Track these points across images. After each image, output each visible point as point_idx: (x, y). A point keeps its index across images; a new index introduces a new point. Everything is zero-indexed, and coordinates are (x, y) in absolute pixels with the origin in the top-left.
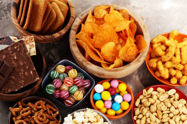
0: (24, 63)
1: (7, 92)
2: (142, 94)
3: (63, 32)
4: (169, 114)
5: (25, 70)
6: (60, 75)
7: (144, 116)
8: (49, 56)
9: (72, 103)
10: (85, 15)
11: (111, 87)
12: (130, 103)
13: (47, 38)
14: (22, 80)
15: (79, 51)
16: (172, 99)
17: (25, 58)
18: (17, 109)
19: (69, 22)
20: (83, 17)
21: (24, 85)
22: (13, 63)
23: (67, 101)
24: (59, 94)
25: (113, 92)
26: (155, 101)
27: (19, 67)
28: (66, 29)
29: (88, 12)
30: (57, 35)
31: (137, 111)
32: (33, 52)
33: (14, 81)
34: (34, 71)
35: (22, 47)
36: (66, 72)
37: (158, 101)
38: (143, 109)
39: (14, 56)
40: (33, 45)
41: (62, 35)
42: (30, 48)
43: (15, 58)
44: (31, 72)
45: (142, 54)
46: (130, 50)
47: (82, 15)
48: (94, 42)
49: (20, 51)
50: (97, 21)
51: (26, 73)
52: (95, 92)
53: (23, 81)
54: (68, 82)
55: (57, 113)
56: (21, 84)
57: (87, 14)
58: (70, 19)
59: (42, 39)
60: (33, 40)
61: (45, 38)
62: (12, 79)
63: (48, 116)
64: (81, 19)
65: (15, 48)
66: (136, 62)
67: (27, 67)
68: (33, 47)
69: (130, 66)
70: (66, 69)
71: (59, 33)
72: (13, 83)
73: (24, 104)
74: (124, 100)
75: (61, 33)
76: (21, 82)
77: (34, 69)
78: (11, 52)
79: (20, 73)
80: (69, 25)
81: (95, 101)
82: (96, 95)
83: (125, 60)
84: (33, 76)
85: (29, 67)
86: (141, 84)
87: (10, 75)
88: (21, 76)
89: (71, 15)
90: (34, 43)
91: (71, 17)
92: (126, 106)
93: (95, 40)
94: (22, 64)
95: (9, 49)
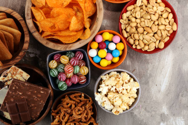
0: (30, 92)
1: (37, 116)
2: (121, 24)
3: (27, 39)
4: (154, 23)
5: (36, 94)
6: (58, 70)
7: (139, 40)
8: (29, 56)
9: (85, 80)
10: (30, 12)
11: (99, 43)
12: (121, 41)
13: (22, 55)
14: (40, 101)
15: (55, 44)
16: (144, 7)
17: (28, 88)
18: (56, 120)
19: (23, 26)
20: (30, 16)
21: (44, 103)
22: (22, 98)
23: (81, 82)
24: (71, 82)
25: (103, 45)
26: (136, 22)
27: (29, 96)
28: (27, 35)
29: (29, 9)
30: (26, 46)
31: (131, 41)
32: (26, 76)
33: (35, 106)
34: (43, 90)
35: (18, 84)
37: (138, 21)
38: (133, 36)
39: (18, 94)
40: (21, 72)
41: (29, 42)
42: (22, 76)
43: (21, 94)
44: (42, 92)
45: (98, 1)
46: (87, 7)
47: (28, 15)
48: (58, 28)
49: (19, 87)
50: (43, 9)
51: (39, 96)
52: (92, 58)
53: (42, 101)
55: (83, 95)
56: (42, 104)
57: (30, 10)
58: (21, 23)
59: (20, 59)
60: (17, 69)
61: (20, 56)
62: (32, 107)
63: (80, 105)
64: (30, 19)
65: (14, 88)
66: (100, 12)
67: (36, 92)
68: (22, 73)
70: (56, 60)
71: (26, 43)
72: (36, 108)
73: (55, 111)
74: (116, 44)
75: (27, 42)
76: (41, 103)
77: (42, 88)
78: (13, 93)
79: (35, 99)
80: (25, 29)
81: (99, 64)
82: (95, 59)
83: (90, 16)
84: (45, 93)
85: (36, 90)
86: (109, 12)
87: (29, 106)
88: (36, 100)
89: (19, 19)
90: (20, 70)
91: (20, 21)
92: (121, 46)
93: (58, 26)
94: (29, 93)
95: (11, 93)
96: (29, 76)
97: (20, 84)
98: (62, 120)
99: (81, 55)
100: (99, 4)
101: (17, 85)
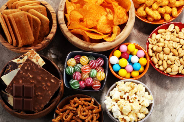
0: (41, 77)
1: (41, 109)
2: (149, 43)
3: (54, 30)
5: (46, 81)
6: (75, 68)
7: (163, 61)
8: (51, 56)
9: (100, 85)
10: (63, 5)
11: (122, 53)
12: (145, 57)
14: (48, 91)
15: (79, 39)
17: (40, 72)
18: (59, 118)
19: (53, 18)
20: (63, 8)
21: (52, 94)
22: (31, 82)
23: (94, 86)
24: (85, 84)
25: (126, 55)
26: (164, 43)
27: (39, 82)
28: (55, 27)
29: (64, 2)
30: (50, 36)
31: (155, 60)
32: (41, 62)
33: (41, 96)
34: (54, 79)
35: (32, 64)
36: (78, 62)
37: (166, 42)
38: (159, 55)
39: (29, 76)
40: (37, 57)
41: (54, 33)
42: (37, 61)
43: (31, 77)
44: (52, 81)
45: (131, 11)
46: (120, 13)
47: (61, 7)
48: (87, 24)
49: (32, 68)
51: (49, 84)
52: (112, 65)
53: (50, 92)
54: (86, 70)
55: (93, 100)
56: (49, 95)
58: (52, 15)
60: (35, 53)
61: (42, 44)
62: (38, 95)
64: (62, 11)
65: (26, 68)
66: (130, 20)
67: (46, 78)
68: (39, 58)
69: (128, 27)
70: (76, 60)
71: (51, 33)
72: (42, 98)
74: (139, 58)
75: (52, 33)
76: (48, 93)
77: (53, 76)
78: (24, 74)
79: (43, 87)
80: (54, 22)
81: (117, 72)
82: (114, 67)
83: (120, 24)
84: (56, 83)
85: (48, 77)
86: (140, 35)
87: (35, 93)
88: (45, 89)
89: (51, 12)
90: (37, 55)
91: (52, 14)
92: (144, 61)
93: (87, 22)
94: (40, 78)
95: (21, 72)
96: (45, 63)
97: (33, 65)
98: (64, 119)
99: (102, 61)
100: (131, 14)
101: (30, 65)
